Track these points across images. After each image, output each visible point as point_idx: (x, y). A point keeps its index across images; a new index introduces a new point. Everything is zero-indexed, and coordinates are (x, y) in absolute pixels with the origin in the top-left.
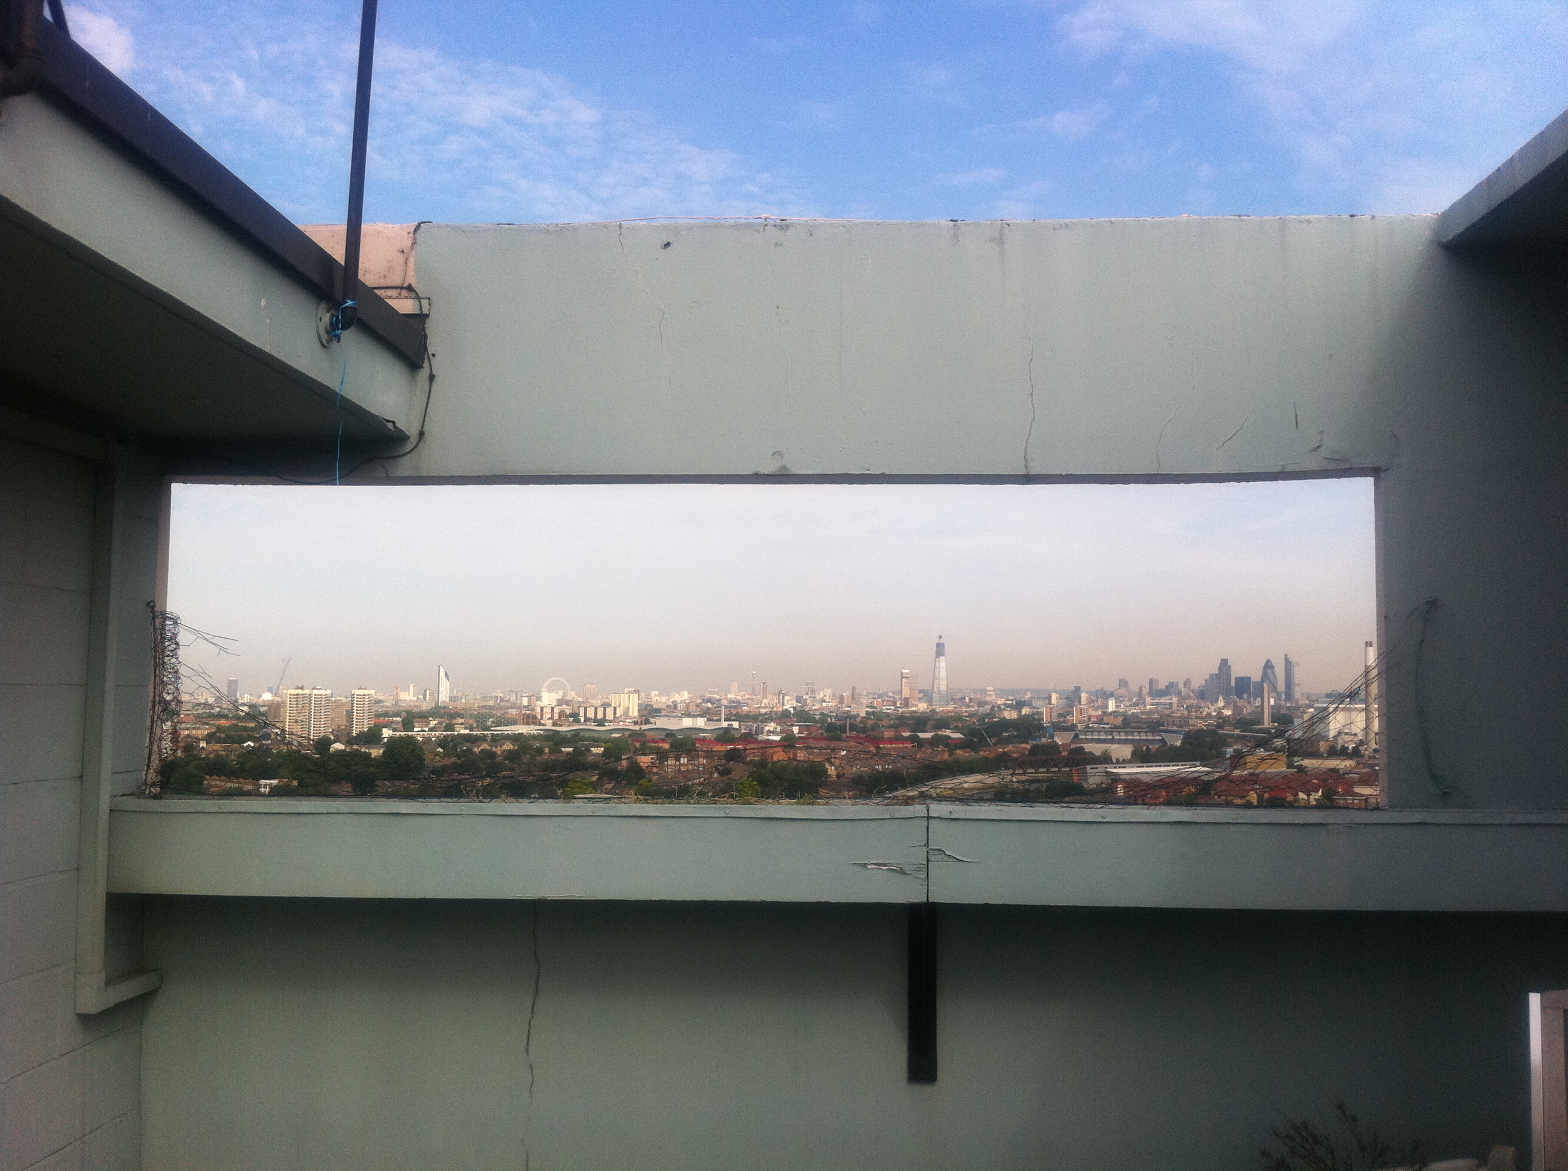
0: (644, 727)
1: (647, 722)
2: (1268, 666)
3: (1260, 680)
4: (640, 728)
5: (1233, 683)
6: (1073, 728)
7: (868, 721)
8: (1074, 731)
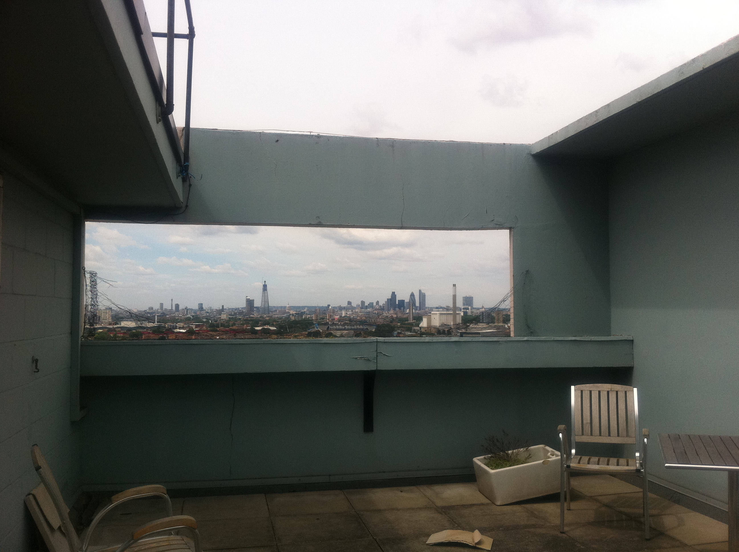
0: (115, 326)
1: (116, 324)
2: (412, 295)
3: (409, 301)
4: (113, 327)
5: (397, 303)
6: (327, 324)
7: (230, 322)
8: (327, 325)
